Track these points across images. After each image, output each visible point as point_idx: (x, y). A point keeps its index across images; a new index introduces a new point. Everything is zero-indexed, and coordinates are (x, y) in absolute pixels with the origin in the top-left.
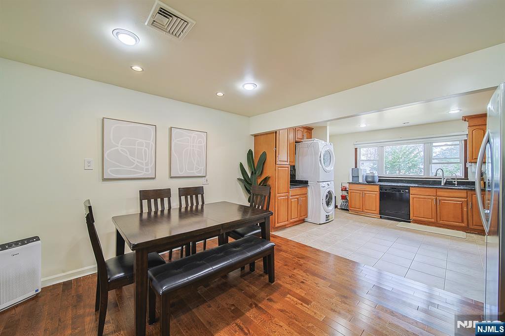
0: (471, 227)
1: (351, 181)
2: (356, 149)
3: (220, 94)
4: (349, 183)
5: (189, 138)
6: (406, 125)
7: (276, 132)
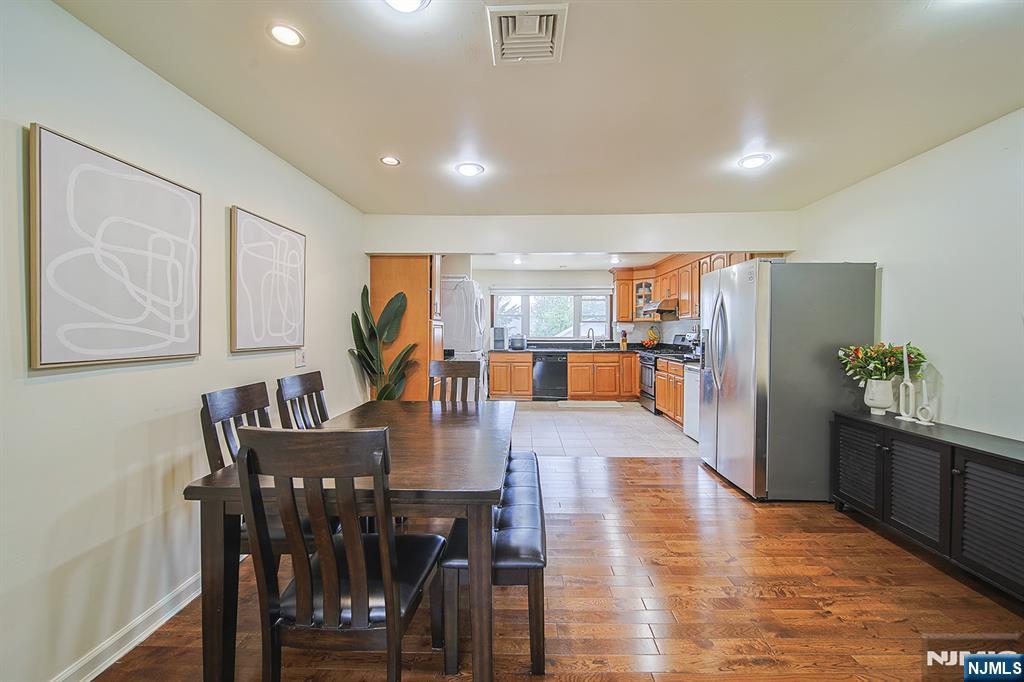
0: (622, 394)
1: (492, 348)
2: (492, 296)
3: (390, 160)
4: (491, 351)
5: (271, 243)
6: (563, 269)
7: (431, 257)
